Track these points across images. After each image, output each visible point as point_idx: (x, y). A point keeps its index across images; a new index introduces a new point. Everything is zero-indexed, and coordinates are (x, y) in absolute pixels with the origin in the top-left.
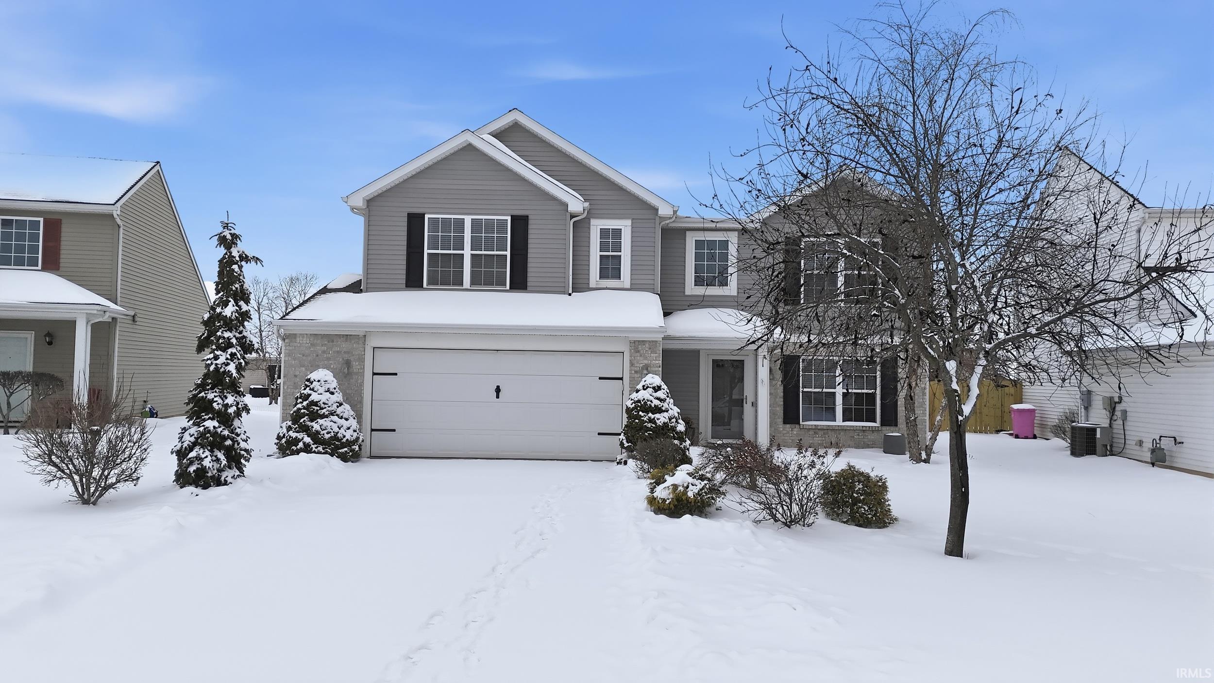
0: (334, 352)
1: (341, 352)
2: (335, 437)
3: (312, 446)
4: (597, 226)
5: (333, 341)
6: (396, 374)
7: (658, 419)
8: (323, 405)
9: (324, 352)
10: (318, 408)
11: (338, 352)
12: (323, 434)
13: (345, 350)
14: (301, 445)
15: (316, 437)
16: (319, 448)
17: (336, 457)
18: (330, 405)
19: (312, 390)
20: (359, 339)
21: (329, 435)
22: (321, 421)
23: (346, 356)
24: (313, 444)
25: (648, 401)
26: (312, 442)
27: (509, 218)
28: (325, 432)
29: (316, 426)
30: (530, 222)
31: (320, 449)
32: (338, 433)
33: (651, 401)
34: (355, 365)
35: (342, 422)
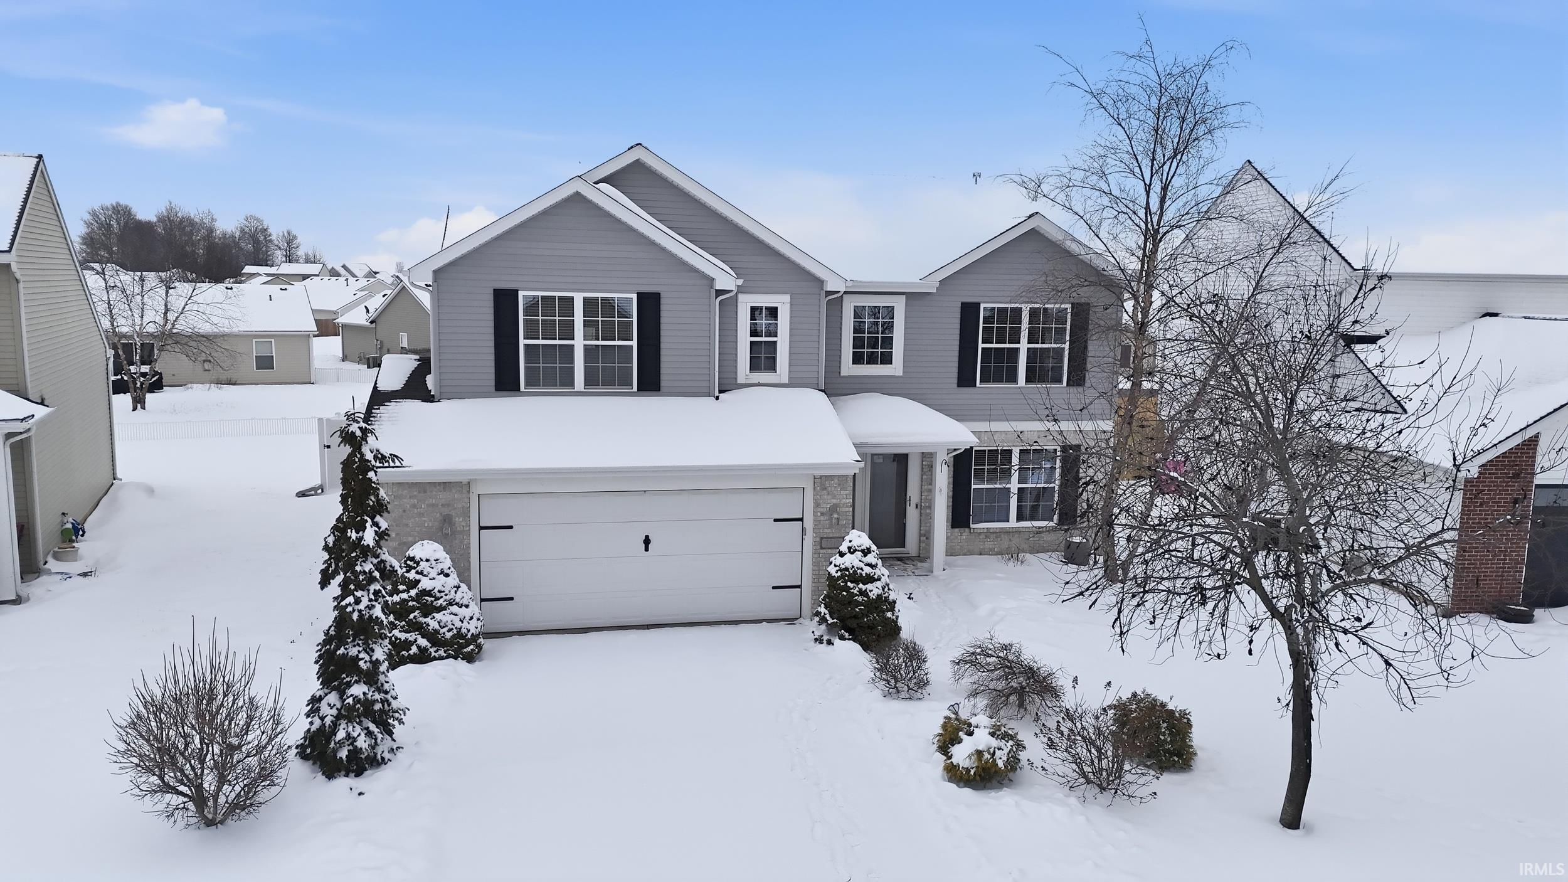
0: (427, 505)
1: (438, 505)
2: (459, 635)
3: (430, 650)
4: (746, 303)
5: (425, 492)
6: (511, 527)
7: (871, 591)
8: (438, 595)
9: (414, 506)
10: (433, 599)
11: (433, 505)
12: (444, 633)
13: (443, 501)
14: (414, 649)
15: (434, 638)
16: (440, 652)
17: (462, 659)
18: (447, 592)
19: (421, 573)
20: (461, 487)
21: (451, 634)
22: (439, 616)
23: (446, 511)
24: (431, 647)
25: (858, 568)
26: (428, 644)
27: (634, 297)
28: (445, 630)
29: (433, 624)
30: (663, 301)
31: (442, 653)
32: (460, 629)
33: (862, 569)
34: (458, 520)
35: (463, 612)
